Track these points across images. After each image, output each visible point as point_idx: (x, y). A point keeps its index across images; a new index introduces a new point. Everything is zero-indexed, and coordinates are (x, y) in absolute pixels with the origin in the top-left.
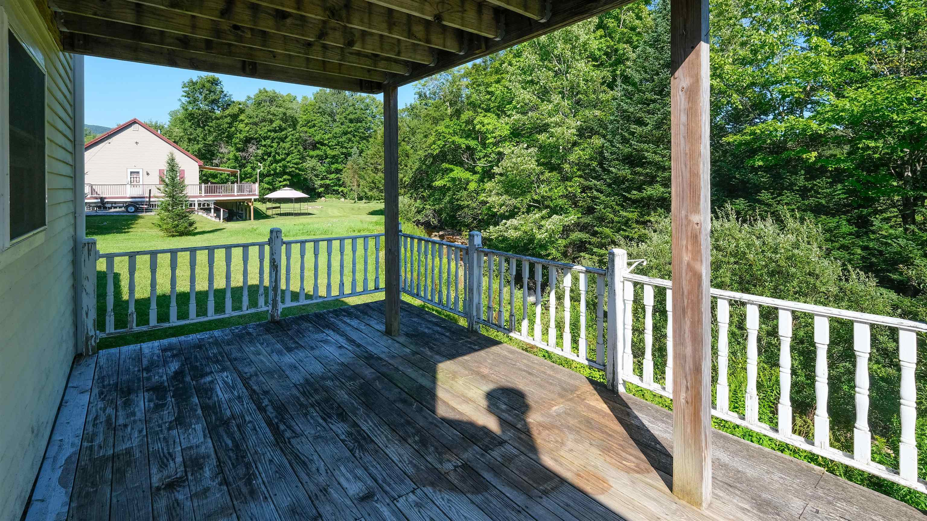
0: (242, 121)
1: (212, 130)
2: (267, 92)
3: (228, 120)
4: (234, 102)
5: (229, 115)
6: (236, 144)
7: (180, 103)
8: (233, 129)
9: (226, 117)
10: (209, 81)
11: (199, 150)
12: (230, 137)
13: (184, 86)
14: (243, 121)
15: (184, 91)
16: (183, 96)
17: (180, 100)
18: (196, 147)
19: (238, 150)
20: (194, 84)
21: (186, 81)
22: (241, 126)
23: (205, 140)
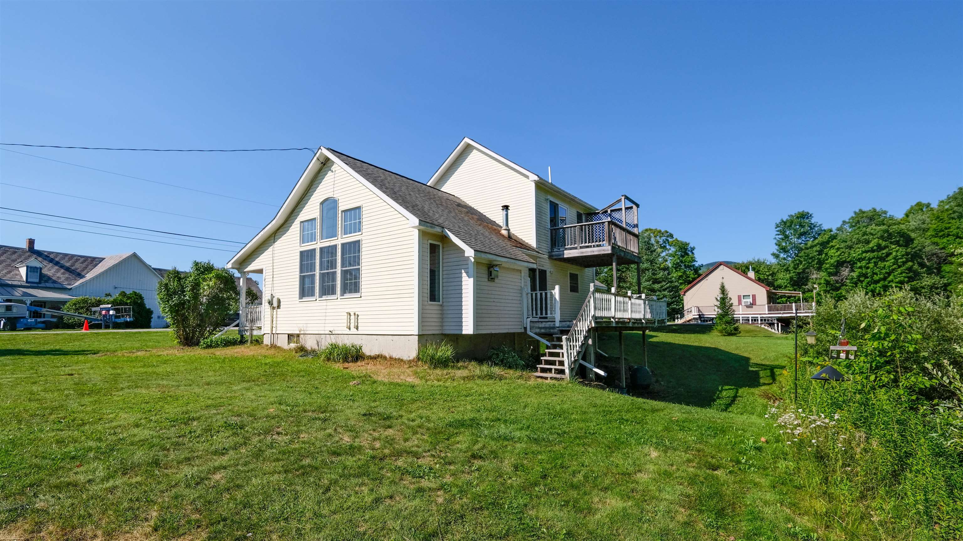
0: (832, 246)
1: (802, 260)
2: (864, 212)
3: (818, 248)
4: (825, 231)
5: (818, 244)
6: (826, 269)
7: (775, 241)
8: (823, 256)
9: (816, 246)
10: (798, 218)
11: (791, 278)
12: (821, 263)
13: (777, 226)
14: (834, 246)
15: (778, 231)
16: (777, 235)
17: (775, 238)
18: (788, 276)
19: (830, 274)
20: (785, 223)
21: (778, 221)
22: (832, 252)
23: (795, 269)
